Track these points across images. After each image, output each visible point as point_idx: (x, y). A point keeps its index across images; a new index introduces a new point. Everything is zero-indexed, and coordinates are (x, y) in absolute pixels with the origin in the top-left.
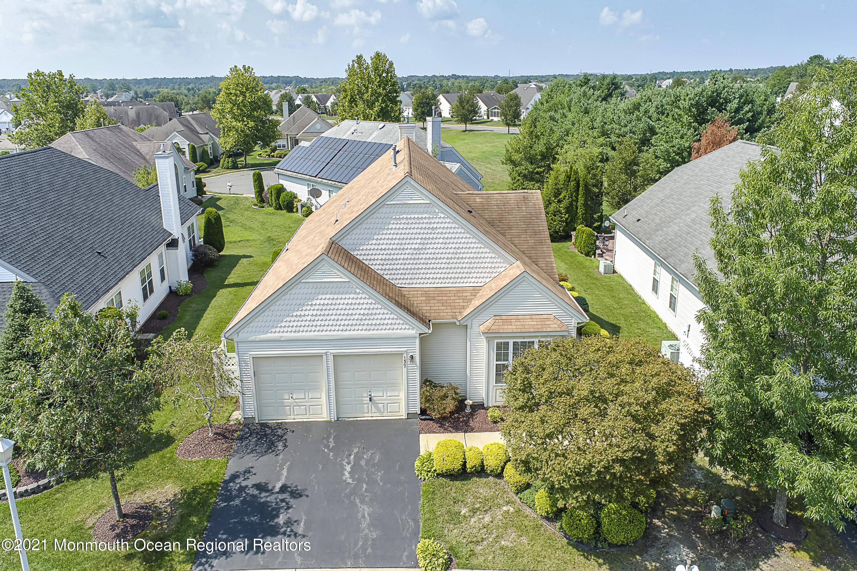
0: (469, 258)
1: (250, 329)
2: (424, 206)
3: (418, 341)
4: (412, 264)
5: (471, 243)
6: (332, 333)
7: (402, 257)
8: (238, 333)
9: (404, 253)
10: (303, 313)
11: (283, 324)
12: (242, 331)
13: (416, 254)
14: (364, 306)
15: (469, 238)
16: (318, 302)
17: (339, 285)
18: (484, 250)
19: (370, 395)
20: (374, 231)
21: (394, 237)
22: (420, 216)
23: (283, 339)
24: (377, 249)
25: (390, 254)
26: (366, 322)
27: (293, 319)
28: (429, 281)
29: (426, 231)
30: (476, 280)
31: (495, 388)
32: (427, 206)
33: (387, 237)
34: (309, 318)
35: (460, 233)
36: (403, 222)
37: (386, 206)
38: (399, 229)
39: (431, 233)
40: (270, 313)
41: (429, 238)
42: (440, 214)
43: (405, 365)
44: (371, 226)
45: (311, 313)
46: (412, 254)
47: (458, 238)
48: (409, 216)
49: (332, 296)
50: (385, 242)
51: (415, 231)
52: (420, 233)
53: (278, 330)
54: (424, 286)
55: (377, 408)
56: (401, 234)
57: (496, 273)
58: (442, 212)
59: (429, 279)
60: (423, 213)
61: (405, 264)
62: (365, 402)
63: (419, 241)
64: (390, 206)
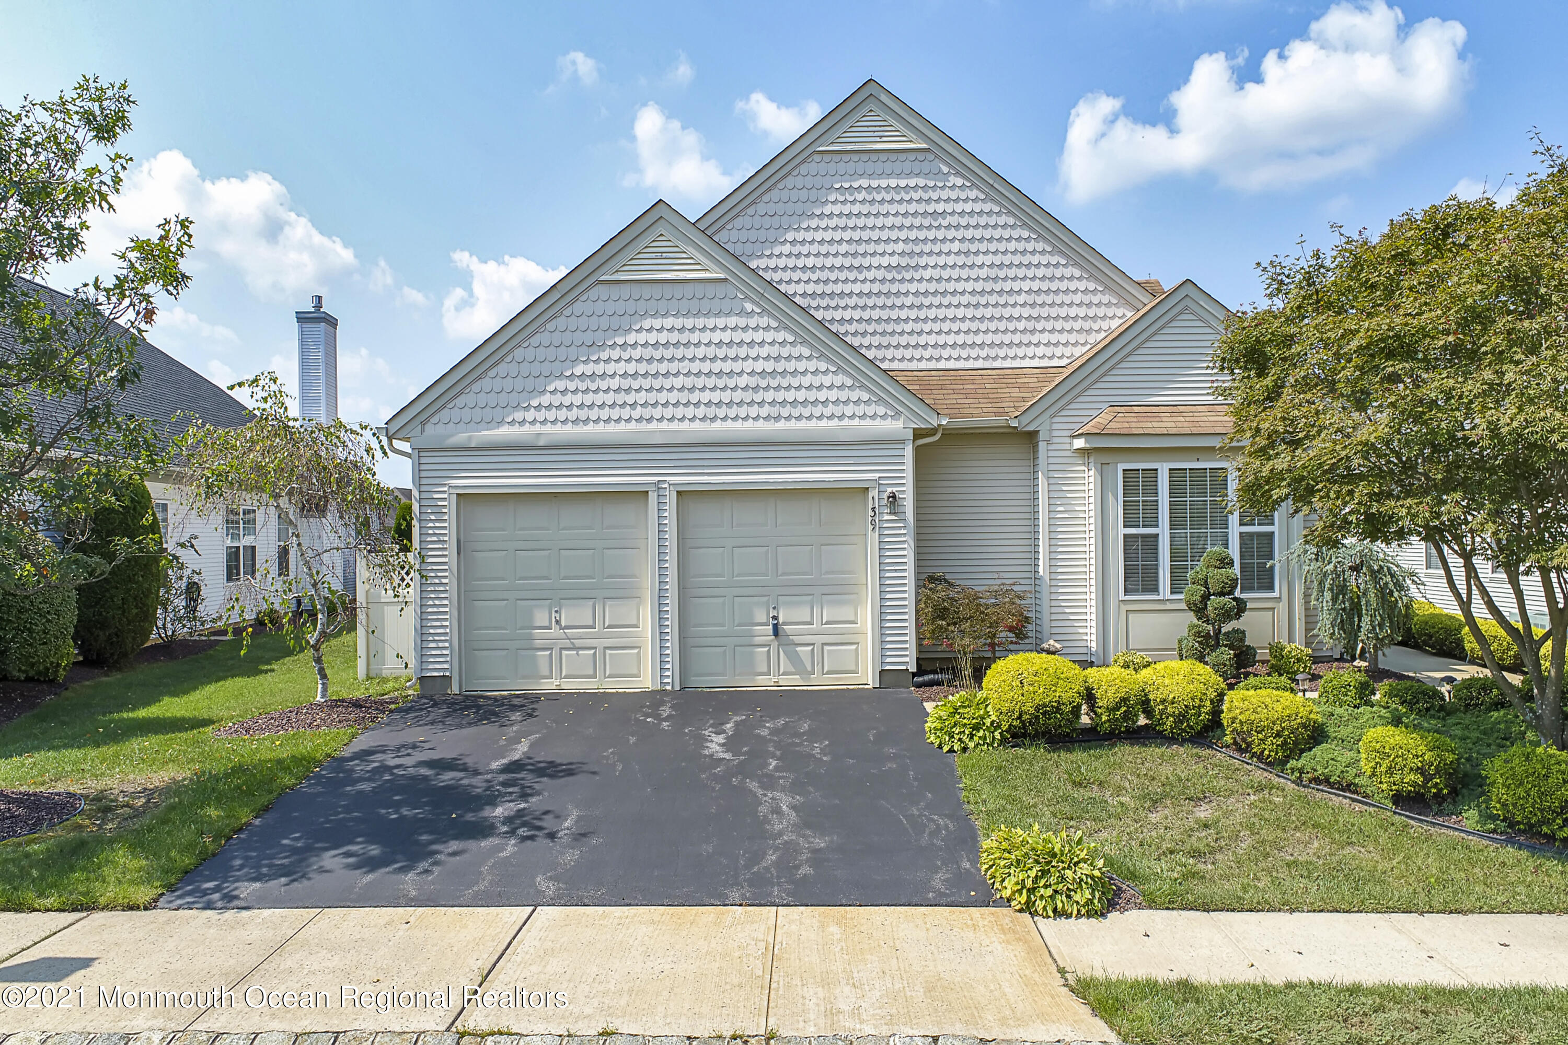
0: (1029, 292)
1: (456, 414)
2: (912, 156)
3: (909, 451)
4: (883, 307)
5: (1033, 252)
6: (675, 426)
7: (856, 288)
8: (423, 424)
9: (861, 277)
10: (600, 369)
11: (546, 399)
12: (435, 419)
13: (892, 281)
14: (764, 351)
15: (1028, 240)
16: (642, 338)
17: (699, 289)
18: (1068, 272)
19: (775, 618)
20: (785, 221)
21: (837, 236)
22: (903, 183)
23: (541, 443)
24: (794, 268)
25: (826, 282)
26: (769, 396)
27: (572, 386)
28: (927, 354)
29: (917, 222)
30: (1049, 351)
31: (1124, 608)
32: (921, 156)
33: (818, 236)
34: (615, 383)
35: (1004, 227)
36: (860, 197)
37: (817, 158)
38: (849, 215)
39: (929, 227)
40: (513, 369)
41: (925, 241)
42: (952, 178)
43: (873, 523)
44: (780, 208)
45: (621, 368)
46: (883, 281)
47: (1000, 239)
48: (875, 184)
49: (679, 322)
50: (814, 248)
51: (889, 221)
52: (901, 228)
53: (530, 415)
54: (914, 365)
55: (795, 659)
56: (854, 228)
57: (1098, 331)
58: (958, 174)
59: (925, 347)
60: (909, 175)
61: (864, 308)
62: (758, 640)
63: (900, 247)
64: (827, 158)
